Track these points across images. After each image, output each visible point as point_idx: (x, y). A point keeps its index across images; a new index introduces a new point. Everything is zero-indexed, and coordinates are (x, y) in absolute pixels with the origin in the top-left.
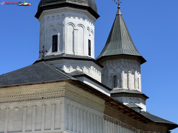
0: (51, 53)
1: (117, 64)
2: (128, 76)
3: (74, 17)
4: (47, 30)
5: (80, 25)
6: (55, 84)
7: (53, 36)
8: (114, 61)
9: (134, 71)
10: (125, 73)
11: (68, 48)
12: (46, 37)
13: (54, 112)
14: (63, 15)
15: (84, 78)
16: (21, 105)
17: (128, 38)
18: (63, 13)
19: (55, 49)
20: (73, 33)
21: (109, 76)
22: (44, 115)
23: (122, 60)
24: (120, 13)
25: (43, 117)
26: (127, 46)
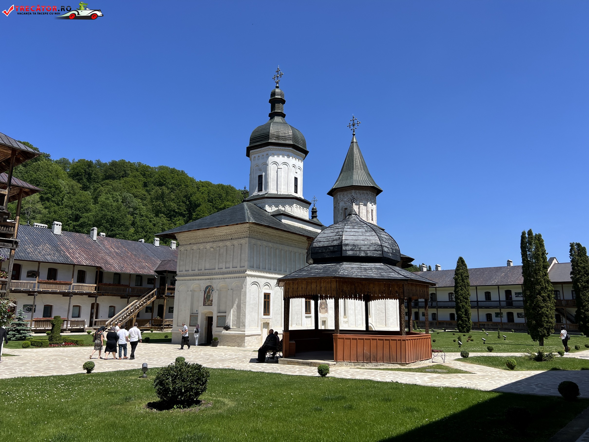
0: (257, 193)
1: (348, 196)
2: (359, 208)
3: (278, 155)
4: (253, 170)
5: (285, 163)
6: (240, 225)
7: (259, 176)
8: (345, 193)
9: (366, 203)
10: (356, 205)
11: (271, 187)
12: (252, 177)
13: (240, 252)
14: (267, 154)
15: (283, 216)
16: (215, 245)
17: (362, 167)
18: (267, 152)
19: (260, 190)
20: (277, 172)
21: (340, 209)
22: (232, 254)
23: (353, 191)
24: (355, 141)
25: (232, 257)
26: (359, 176)
